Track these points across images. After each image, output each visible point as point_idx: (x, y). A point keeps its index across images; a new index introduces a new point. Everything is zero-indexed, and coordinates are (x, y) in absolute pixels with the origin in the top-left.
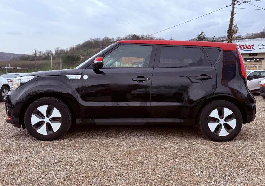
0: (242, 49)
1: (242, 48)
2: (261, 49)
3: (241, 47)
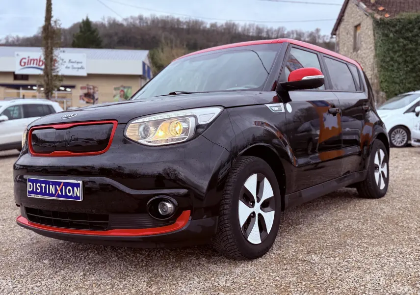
0: (35, 66)
1: (33, 64)
2: (69, 68)
3: (32, 61)
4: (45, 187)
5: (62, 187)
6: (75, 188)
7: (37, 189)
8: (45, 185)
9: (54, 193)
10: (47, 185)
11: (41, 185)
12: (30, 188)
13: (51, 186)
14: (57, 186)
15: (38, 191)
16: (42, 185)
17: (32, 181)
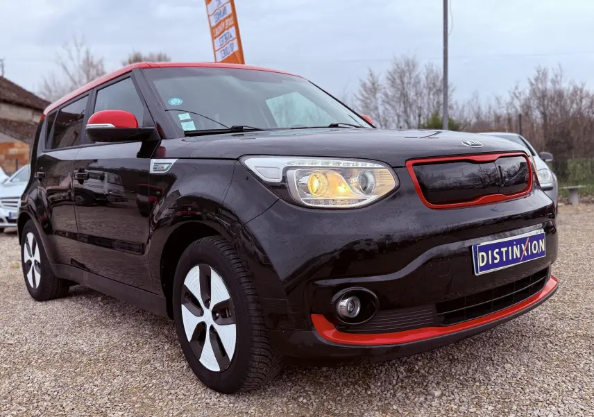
4: (507, 252)
5: (528, 245)
6: (540, 241)
7: (494, 258)
8: (506, 249)
9: (519, 256)
10: (510, 248)
11: (500, 250)
12: (483, 262)
13: (515, 247)
14: (522, 245)
15: (496, 262)
16: (502, 249)
17: (485, 249)
